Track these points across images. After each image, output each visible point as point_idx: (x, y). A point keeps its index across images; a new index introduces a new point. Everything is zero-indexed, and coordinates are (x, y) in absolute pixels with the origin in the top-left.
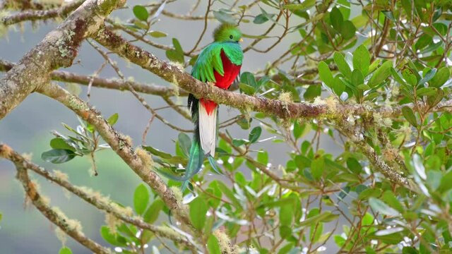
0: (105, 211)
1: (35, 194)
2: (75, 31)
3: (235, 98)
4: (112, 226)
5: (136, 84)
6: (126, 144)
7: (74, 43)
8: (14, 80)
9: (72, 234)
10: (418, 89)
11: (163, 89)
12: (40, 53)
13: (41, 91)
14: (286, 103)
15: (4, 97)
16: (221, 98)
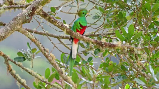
0: (34, 77)
1: (10, 69)
2: (32, 10)
3: (86, 38)
4: (37, 83)
5: (48, 33)
6: (47, 52)
7: (31, 15)
8: (9, 26)
9: (23, 84)
10: (150, 41)
11: (58, 36)
12: (19, 17)
13: (18, 31)
14: (104, 42)
15: (5, 32)
16: (81, 38)
